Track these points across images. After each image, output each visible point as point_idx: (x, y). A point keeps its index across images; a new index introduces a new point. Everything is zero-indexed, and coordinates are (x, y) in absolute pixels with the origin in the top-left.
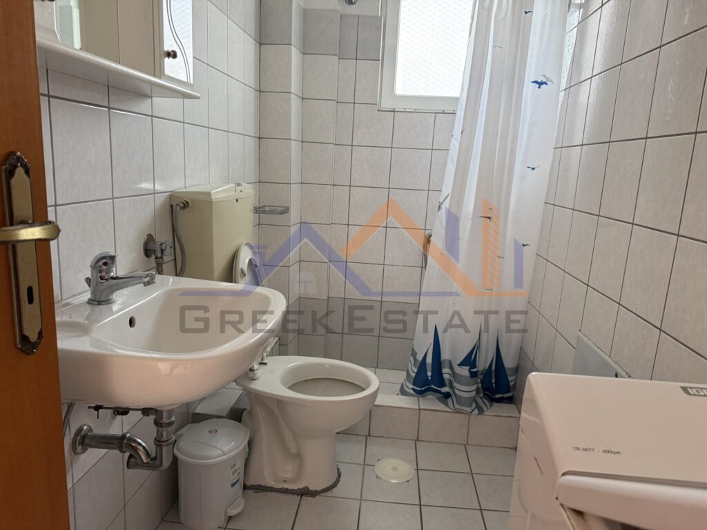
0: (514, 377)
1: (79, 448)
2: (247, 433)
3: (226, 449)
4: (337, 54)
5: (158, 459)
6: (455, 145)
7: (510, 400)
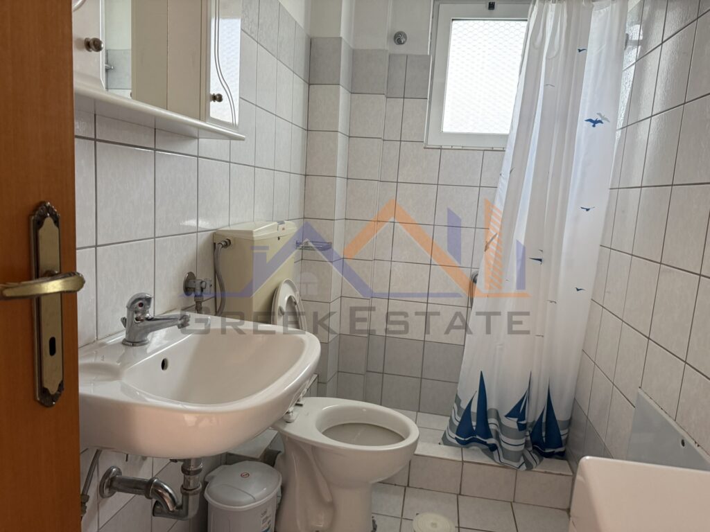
0: (566, 431)
1: (106, 491)
2: (279, 480)
3: (256, 495)
4: (385, 93)
5: (184, 508)
6: (503, 183)
7: (562, 456)
